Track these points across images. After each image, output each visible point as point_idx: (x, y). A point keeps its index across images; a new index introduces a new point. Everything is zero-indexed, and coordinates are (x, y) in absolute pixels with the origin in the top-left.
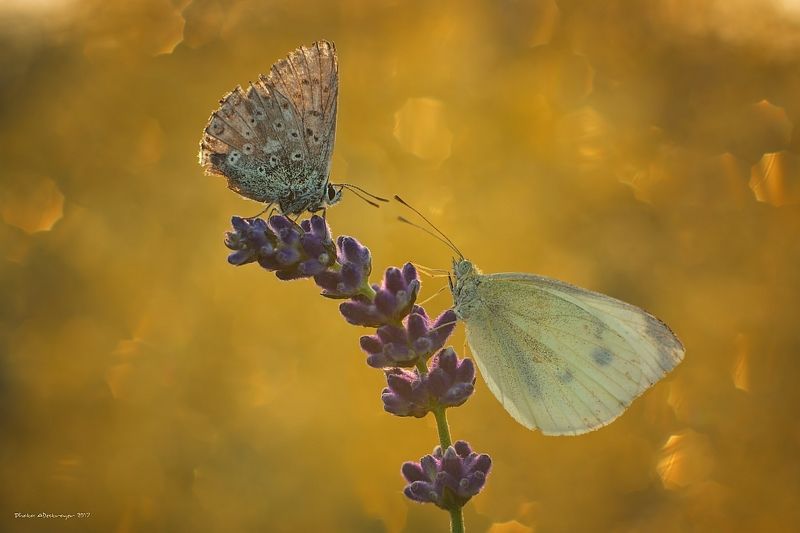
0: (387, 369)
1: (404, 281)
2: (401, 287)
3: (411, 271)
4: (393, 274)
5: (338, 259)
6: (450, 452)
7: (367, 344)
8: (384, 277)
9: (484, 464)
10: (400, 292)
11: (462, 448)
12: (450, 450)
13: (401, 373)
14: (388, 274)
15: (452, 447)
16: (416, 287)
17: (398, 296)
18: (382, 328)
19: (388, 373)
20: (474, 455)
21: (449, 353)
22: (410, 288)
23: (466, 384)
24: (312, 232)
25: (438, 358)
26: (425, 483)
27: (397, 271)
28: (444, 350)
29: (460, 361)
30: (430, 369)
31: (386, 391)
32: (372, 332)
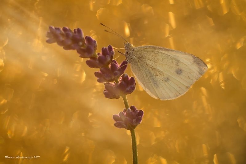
1: (108, 52)
2: (107, 54)
3: (110, 48)
4: (104, 49)
5: (85, 44)
6: (129, 110)
7: (97, 74)
9: (141, 113)
11: (133, 108)
13: (110, 84)
14: (102, 50)
15: (129, 108)
16: (113, 54)
17: (106, 57)
18: (102, 69)
19: (105, 84)
20: (137, 110)
21: (126, 76)
22: (110, 54)
23: (132, 86)
25: (122, 77)
26: (121, 121)
27: (106, 49)
28: (124, 75)
29: (130, 78)
30: (120, 82)
31: (105, 90)
32: (98, 70)
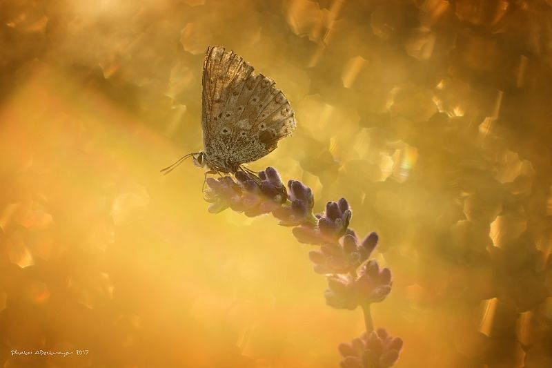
0: (328, 275)
1: (340, 211)
2: (338, 216)
3: (344, 204)
4: (332, 206)
5: (289, 197)
6: (374, 335)
7: (313, 256)
8: (325, 208)
9: (398, 344)
10: (338, 219)
11: (382, 333)
12: (374, 334)
13: (338, 278)
14: (328, 206)
15: (375, 332)
16: (349, 215)
17: (336, 222)
18: (325, 246)
19: (329, 278)
20: (391, 338)
21: (373, 264)
22: (344, 216)
23: (386, 286)
24: (268, 180)
25: (365, 267)
26: (354, 357)
27: (335, 204)
28: (370, 262)
29: (381, 268)
30: (359, 276)
31: (327, 291)
32: (317, 248)
